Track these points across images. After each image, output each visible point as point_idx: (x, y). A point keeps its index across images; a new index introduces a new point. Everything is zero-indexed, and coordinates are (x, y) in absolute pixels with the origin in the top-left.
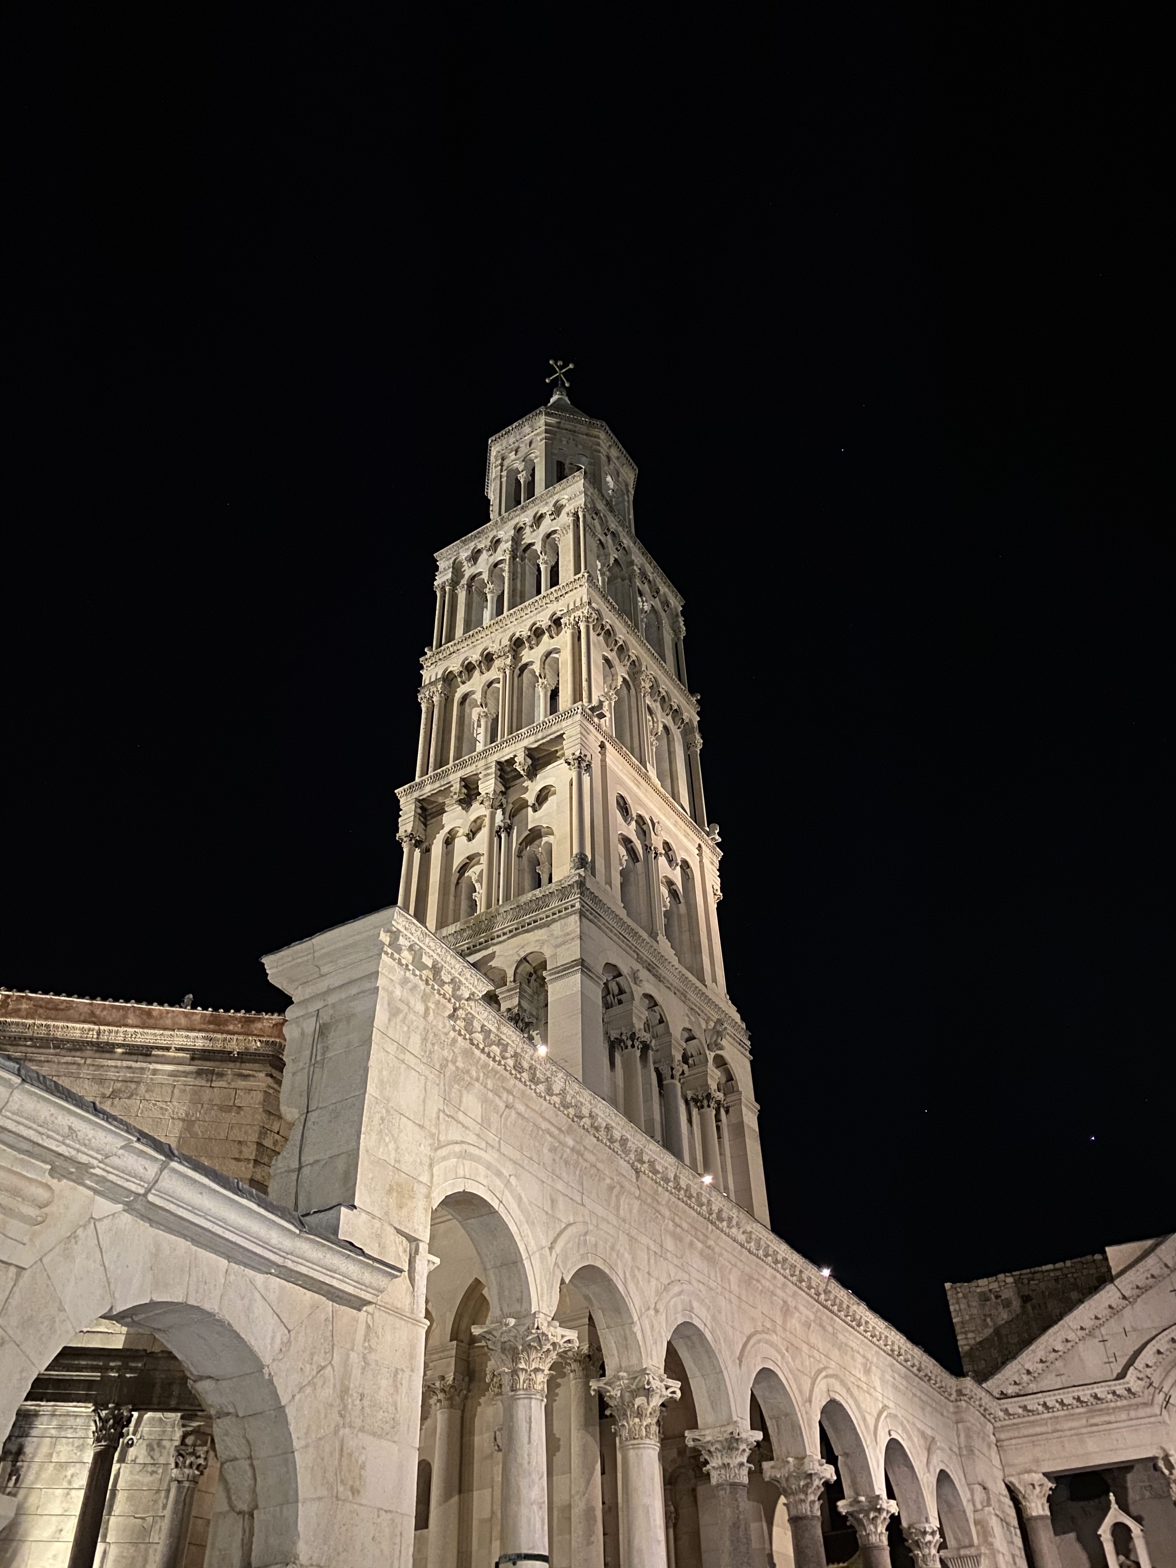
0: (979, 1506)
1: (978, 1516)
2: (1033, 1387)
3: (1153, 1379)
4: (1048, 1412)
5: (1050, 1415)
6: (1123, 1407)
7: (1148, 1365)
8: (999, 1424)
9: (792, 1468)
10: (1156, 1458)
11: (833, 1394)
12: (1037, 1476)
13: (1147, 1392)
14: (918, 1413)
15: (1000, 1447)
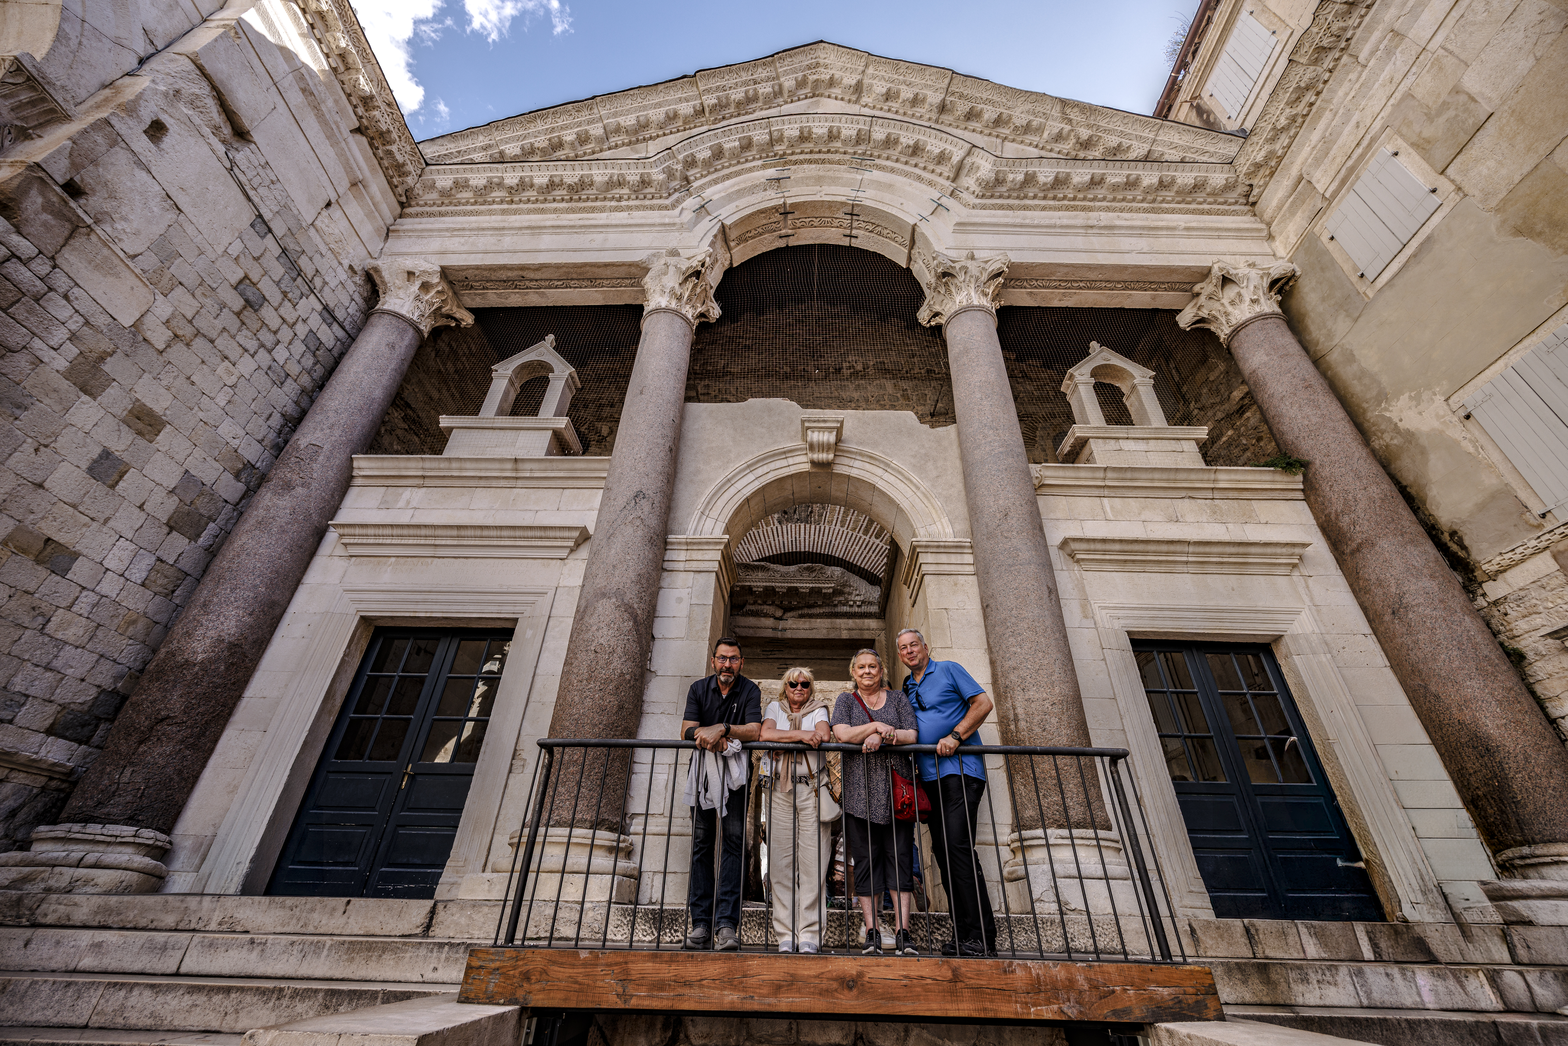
3: (695, 184)
4: (503, 201)
5: (505, 207)
6: (627, 208)
7: (694, 160)
8: (413, 210)
10: (644, 266)
12: (428, 266)
13: (677, 196)
15: (392, 230)
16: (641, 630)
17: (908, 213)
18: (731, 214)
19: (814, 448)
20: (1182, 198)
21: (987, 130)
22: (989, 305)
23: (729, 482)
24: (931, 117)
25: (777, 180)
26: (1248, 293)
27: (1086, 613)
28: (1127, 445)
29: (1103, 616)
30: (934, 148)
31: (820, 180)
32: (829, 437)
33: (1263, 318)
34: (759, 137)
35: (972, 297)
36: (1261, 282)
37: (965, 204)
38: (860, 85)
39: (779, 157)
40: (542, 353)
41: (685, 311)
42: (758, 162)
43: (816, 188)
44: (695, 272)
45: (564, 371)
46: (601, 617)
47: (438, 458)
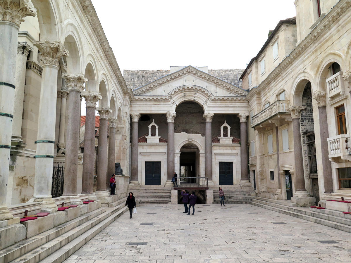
0: (124, 117)
1: (124, 119)
2: (143, 94)
3: (172, 97)
4: (145, 100)
5: (145, 101)
6: (163, 102)
7: (172, 94)
8: (132, 101)
9: (90, 94)
10: (167, 113)
11: (104, 79)
12: (138, 114)
13: (170, 99)
14: (118, 93)
15: (131, 106)
16: (174, 163)
17: (202, 103)
18: (178, 103)
19: (189, 141)
20: (239, 100)
21: (215, 83)
22: (211, 121)
23: (180, 145)
24: (207, 80)
25: (184, 96)
26: (243, 118)
27: (215, 160)
28: (224, 140)
29: (216, 160)
30: (206, 92)
31: (190, 96)
32: (191, 140)
33: (243, 122)
34: (181, 89)
35: (209, 120)
36: (244, 117)
37: (210, 101)
38: (196, 73)
39: (184, 90)
40: (153, 124)
41: (173, 121)
42: (181, 92)
43: (189, 97)
44: (174, 116)
45: (157, 127)
46: (171, 164)
47: (147, 143)
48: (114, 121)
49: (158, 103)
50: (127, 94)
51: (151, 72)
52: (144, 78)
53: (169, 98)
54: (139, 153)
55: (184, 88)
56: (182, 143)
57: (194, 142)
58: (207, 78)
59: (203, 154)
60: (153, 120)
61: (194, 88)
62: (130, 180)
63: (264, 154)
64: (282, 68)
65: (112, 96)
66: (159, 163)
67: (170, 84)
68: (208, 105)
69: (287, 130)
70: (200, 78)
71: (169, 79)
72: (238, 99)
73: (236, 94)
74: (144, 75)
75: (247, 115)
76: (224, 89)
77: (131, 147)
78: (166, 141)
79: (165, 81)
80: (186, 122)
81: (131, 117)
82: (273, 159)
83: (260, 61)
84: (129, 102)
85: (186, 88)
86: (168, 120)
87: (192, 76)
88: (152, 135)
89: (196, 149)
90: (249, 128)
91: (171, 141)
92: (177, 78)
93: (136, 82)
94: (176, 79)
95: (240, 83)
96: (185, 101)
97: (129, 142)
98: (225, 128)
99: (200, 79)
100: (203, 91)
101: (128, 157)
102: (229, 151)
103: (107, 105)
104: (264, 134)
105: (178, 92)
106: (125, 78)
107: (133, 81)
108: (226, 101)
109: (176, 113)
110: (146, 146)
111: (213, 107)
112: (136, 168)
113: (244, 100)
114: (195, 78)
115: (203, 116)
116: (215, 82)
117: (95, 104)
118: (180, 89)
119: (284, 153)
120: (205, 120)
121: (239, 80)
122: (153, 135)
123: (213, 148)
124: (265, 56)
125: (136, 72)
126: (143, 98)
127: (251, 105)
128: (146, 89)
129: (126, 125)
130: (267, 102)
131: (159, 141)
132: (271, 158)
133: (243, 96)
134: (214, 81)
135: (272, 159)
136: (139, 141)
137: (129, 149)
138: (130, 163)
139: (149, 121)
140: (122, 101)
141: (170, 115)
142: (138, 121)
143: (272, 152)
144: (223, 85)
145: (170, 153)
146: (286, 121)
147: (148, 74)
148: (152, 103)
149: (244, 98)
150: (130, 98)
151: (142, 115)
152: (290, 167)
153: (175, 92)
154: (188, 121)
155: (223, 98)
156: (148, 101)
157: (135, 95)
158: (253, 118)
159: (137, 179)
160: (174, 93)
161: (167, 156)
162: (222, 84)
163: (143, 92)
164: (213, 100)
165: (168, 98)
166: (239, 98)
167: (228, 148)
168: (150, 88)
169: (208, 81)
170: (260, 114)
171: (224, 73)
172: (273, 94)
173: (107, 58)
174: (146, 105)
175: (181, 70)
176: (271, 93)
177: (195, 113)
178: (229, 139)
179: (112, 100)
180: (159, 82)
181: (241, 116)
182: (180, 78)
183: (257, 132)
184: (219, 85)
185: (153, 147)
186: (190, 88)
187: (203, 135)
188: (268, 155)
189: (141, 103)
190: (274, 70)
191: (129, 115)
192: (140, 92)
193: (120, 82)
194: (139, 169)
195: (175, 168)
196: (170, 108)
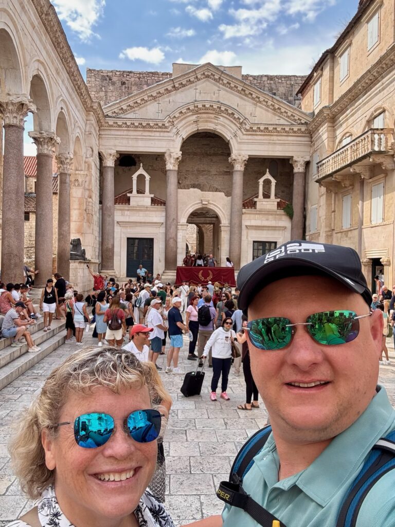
0: (88, 156)
1: (87, 160)
2: (122, 116)
3: (175, 123)
4: (126, 127)
5: (126, 129)
6: (159, 131)
7: (175, 117)
8: (102, 128)
9: (11, 98)
10: (165, 153)
11: (40, 73)
12: (113, 152)
13: (171, 127)
14: (74, 107)
15: (100, 137)
16: (176, 242)
17: (228, 135)
18: (185, 134)
19: (203, 204)
20: (295, 132)
21: (253, 99)
22: (242, 169)
23: (187, 210)
24: (238, 91)
25: (196, 122)
26: (299, 165)
27: (247, 238)
28: (264, 203)
29: (249, 238)
30: (236, 116)
31: (207, 121)
32: (206, 203)
33: (299, 173)
34: (192, 107)
35: (239, 167)
36: (302, 163)
37: (242, 133)
38: (220, 78)
39: (197, 111)
40: (141, 171)
41: (177, 169)
42: (191, 113)
43: (206, 124)
44: (178, 158)
45: (148, 177)
46: (171, 242)
47: (129, 205)
48: (68, 161)
49: (150, 134)
50: (92, 113)
51: (138, 75)
52: (124, 86)
53: (170, 124)
54: (115, 222)
55: (197, 107)
56: (191, 206)
57: (212, 206)
58: (240, 88)
59: (228, 226)
60: (141, 165)
61: (215, 107)
62: (100, 268)
63: (333, 230)
64: (384, 66)
65: (61, 112)
66: (151, 240)
67: (171, 99)
68: (239, 141)
69: (382, 185)
70: (227, 89)
71: (170, 88)
72: (293, 129)
73: (290, 120)
74: (124, 80)
75: (307, 159)
76: (268, 111)
77: (101, 211)
78: (163, 203)
79: (162, 91)
80: (199, 171)
81: (101, 157)
82: (350, 238)
83: (340, 56)
84: (97, 128)
85: (201, 106)
86: (167, 166)
87: (212, 83)
88: (138, 192)
89: (214, 219)
90: (308, 183)
91: (171, 202)
92: (184, 86)
93: (110, 94)
94: (183, 88)
95: (297, 101)
96: (199, 132)
97: (98, 202)
98: (267, 182)
99: (227, 91)
100: (231, 114)
101: (96, 229)
102: (271, 222)
103: (50, 127)
104: (336, 193)
105: (185, 112)
106: (90, 85)
107: (104, 90)
108: (272, 132)
109: (181, 152)
110: (128, 210)
111: (248, 143)
112: (110, 249)
113: (303, 133)
114: (217, 88)
115: (230, 161)
116: (253, 96)
117: (22, 120)
118: (189, 109)
119: (372, 227)
120: (232, 166)
121: (297, 94)
122: (140, 191)
123: (244, 216)
124: (350, 45)
125: (110, 74)
126: (123, 123)
127: (316, 141)
128: (127, 106)
129: (90, 171)
130: (348, 135)
131: (152, 203)
132: (347, 236)
133: (302, 124)
134: (252, 94)
135: (347, 239)
136: (117, 201)
137: (98, 215)
138: (101, 240)
139: (133, 167)
140: (84, 125)
141: (170, 156)
142: (113, 165)
143: (349, 226)
144: (267, 102)
145: (170, 225)
146: (384, 168)
147: (133, 79)
148: (140, 133)
149: (303, 128)
150: (98, 122)
151: (120, 154)
152: (383, 251)
153: (181, 112)
154: (202, 169)
155: (266, 126)
156: (131, 129)
157: (107, 116)
158: (319, 164)
159: (112, 268)
160: (178, 115)
161: (164, 229)
162: (266, 100)
163: (121, 111)
164: (247, 131)
165: (167, 125)
166: (295, 129)
167: (270, 217)
168: (134, 103)
169: (240, 95)
170: (332, 156)
171: (269, 82)
172: (360, 118)
173: (47, 29)
174: (127, 135)
175: (192, 72)
176: (356, 116)
177: (215, 154)
178: (273, 203)
179: (61, 119)
180: (152, 93)
181: (296, 161)
182: (191, 88)
183: (323, 189)
184: (260, 102)
185: (141, 214)
186: (207, 106)
187: (228, 194)
188: (341, 231)
189: (119, 133)
190: (369, 71)
191: (96, 153)
192: (116, 110)
193: (77, 87)
194: (116, 250)
195: (178, 250)
196: (172, 143)
